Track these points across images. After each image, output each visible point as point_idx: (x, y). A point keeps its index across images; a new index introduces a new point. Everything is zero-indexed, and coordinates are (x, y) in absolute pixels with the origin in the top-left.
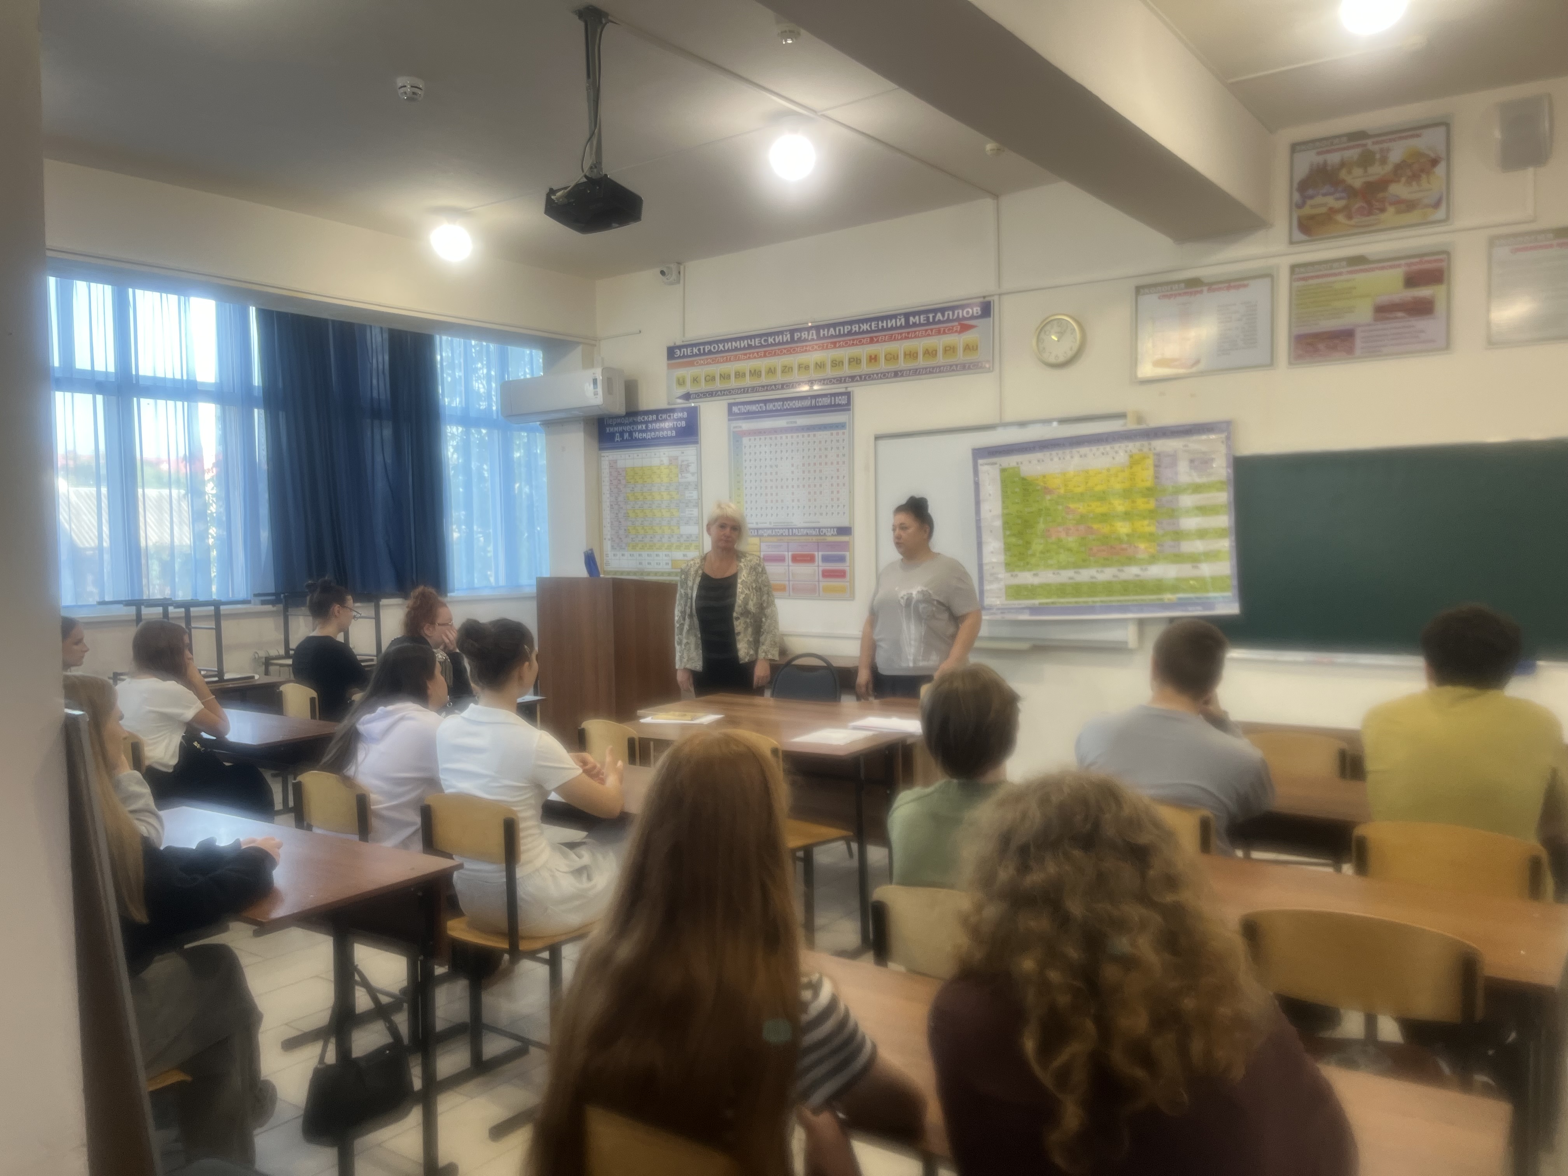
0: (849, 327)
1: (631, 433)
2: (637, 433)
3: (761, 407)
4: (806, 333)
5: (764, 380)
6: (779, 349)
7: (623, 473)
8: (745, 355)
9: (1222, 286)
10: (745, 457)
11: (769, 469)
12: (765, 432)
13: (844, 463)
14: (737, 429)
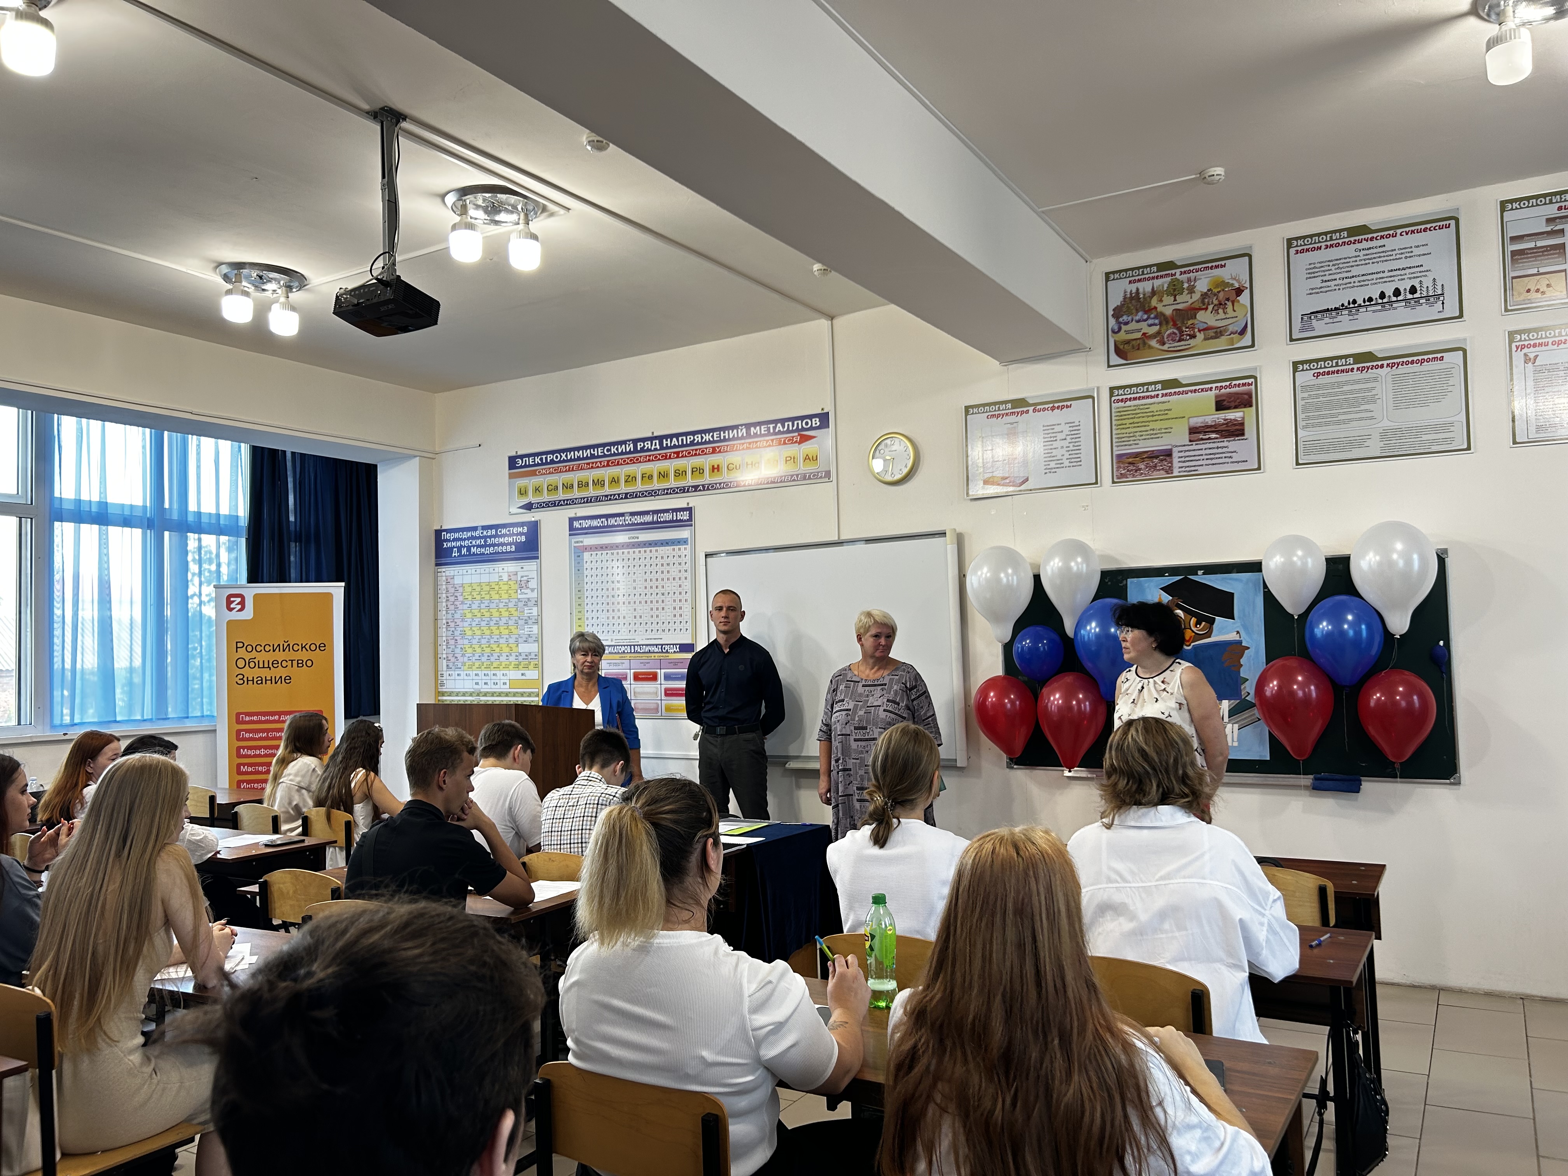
0: (692, 438)
1: (469, 549)
3: (603, 522)
4: (650, 443)
6: (622, 459)
7: (461, 590)
8: (588, 464)
9: (1046, 406)
10: (586, 573)
11: (611, 584)
12: (606, 547)
13: (686, 578)
14: (578, 544)
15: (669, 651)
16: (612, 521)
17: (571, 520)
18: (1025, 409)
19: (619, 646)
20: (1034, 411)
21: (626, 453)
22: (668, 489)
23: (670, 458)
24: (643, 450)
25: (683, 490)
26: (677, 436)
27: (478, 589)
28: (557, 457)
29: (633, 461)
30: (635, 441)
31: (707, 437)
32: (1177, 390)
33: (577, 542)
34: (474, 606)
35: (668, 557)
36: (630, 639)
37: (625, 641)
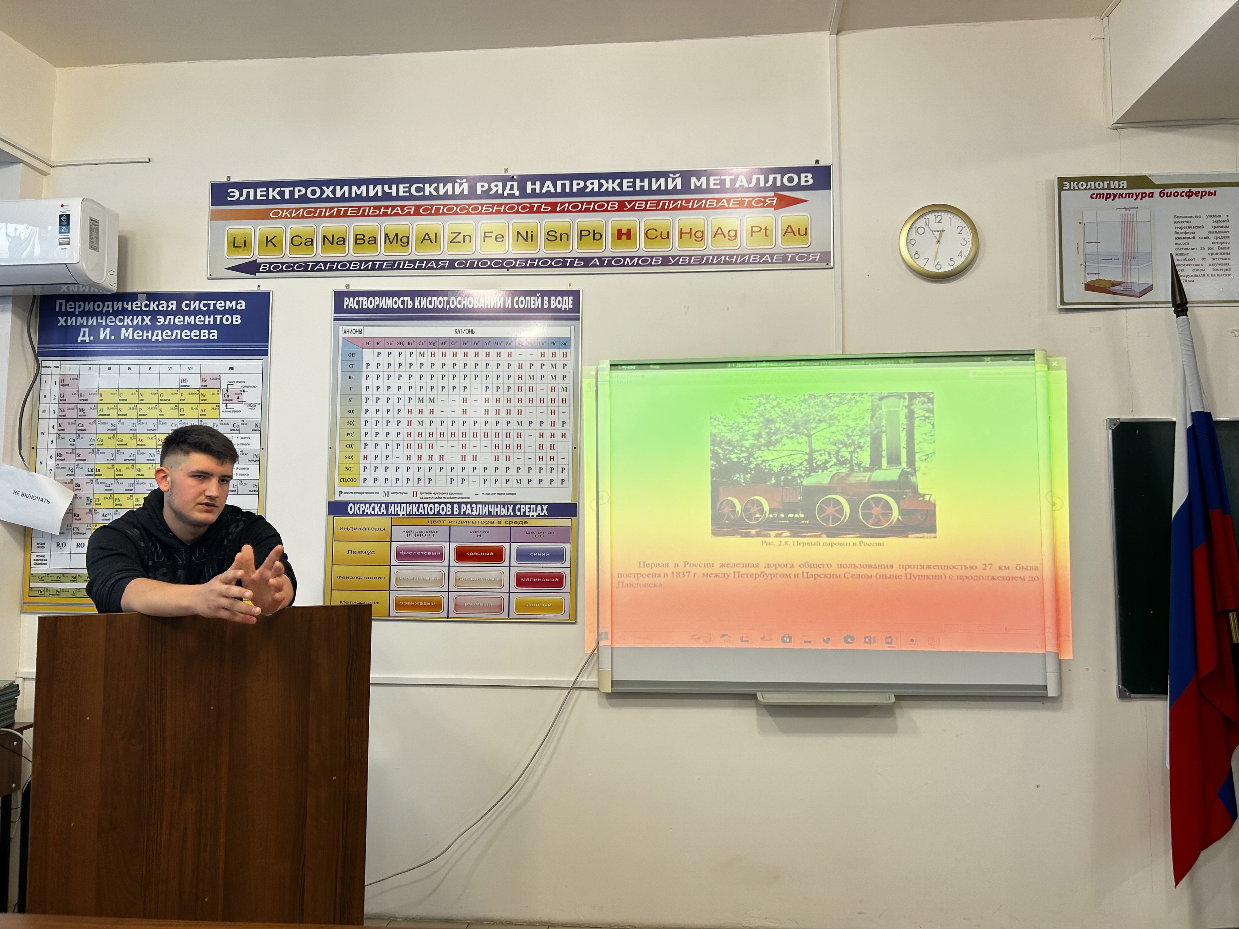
1: (115, 331)
2: (131, 330)
3: (403, 303)
4: (500, 185)
5: (413, 252)
6: (445, 206)
7: (94, 399)
8: (379, 208)
9: (1180, 190)
10: (365, 383)
11: (417, 404)
12: (410, 343)
13: (564, 401)
14: (351, 336)
15: (527, 514)
16: (424, 302)
17: (339, 296)
18: (1148, 191)
19: (429, 503)
20: (1162, 194)
21: (454, 197)
22: (533, 260)
23: (538, 211)
24: (486, 194)
25: (563, 263)
26: (554, 178)
27: (134, 399)
28: (314, 192)
29: (465, 211)
30: (473, 182)
31: (610, 185)
33: (351, 332)
34: (120, 428)
35: (531, 365)
36: (452, 494)
37: (440, 496)
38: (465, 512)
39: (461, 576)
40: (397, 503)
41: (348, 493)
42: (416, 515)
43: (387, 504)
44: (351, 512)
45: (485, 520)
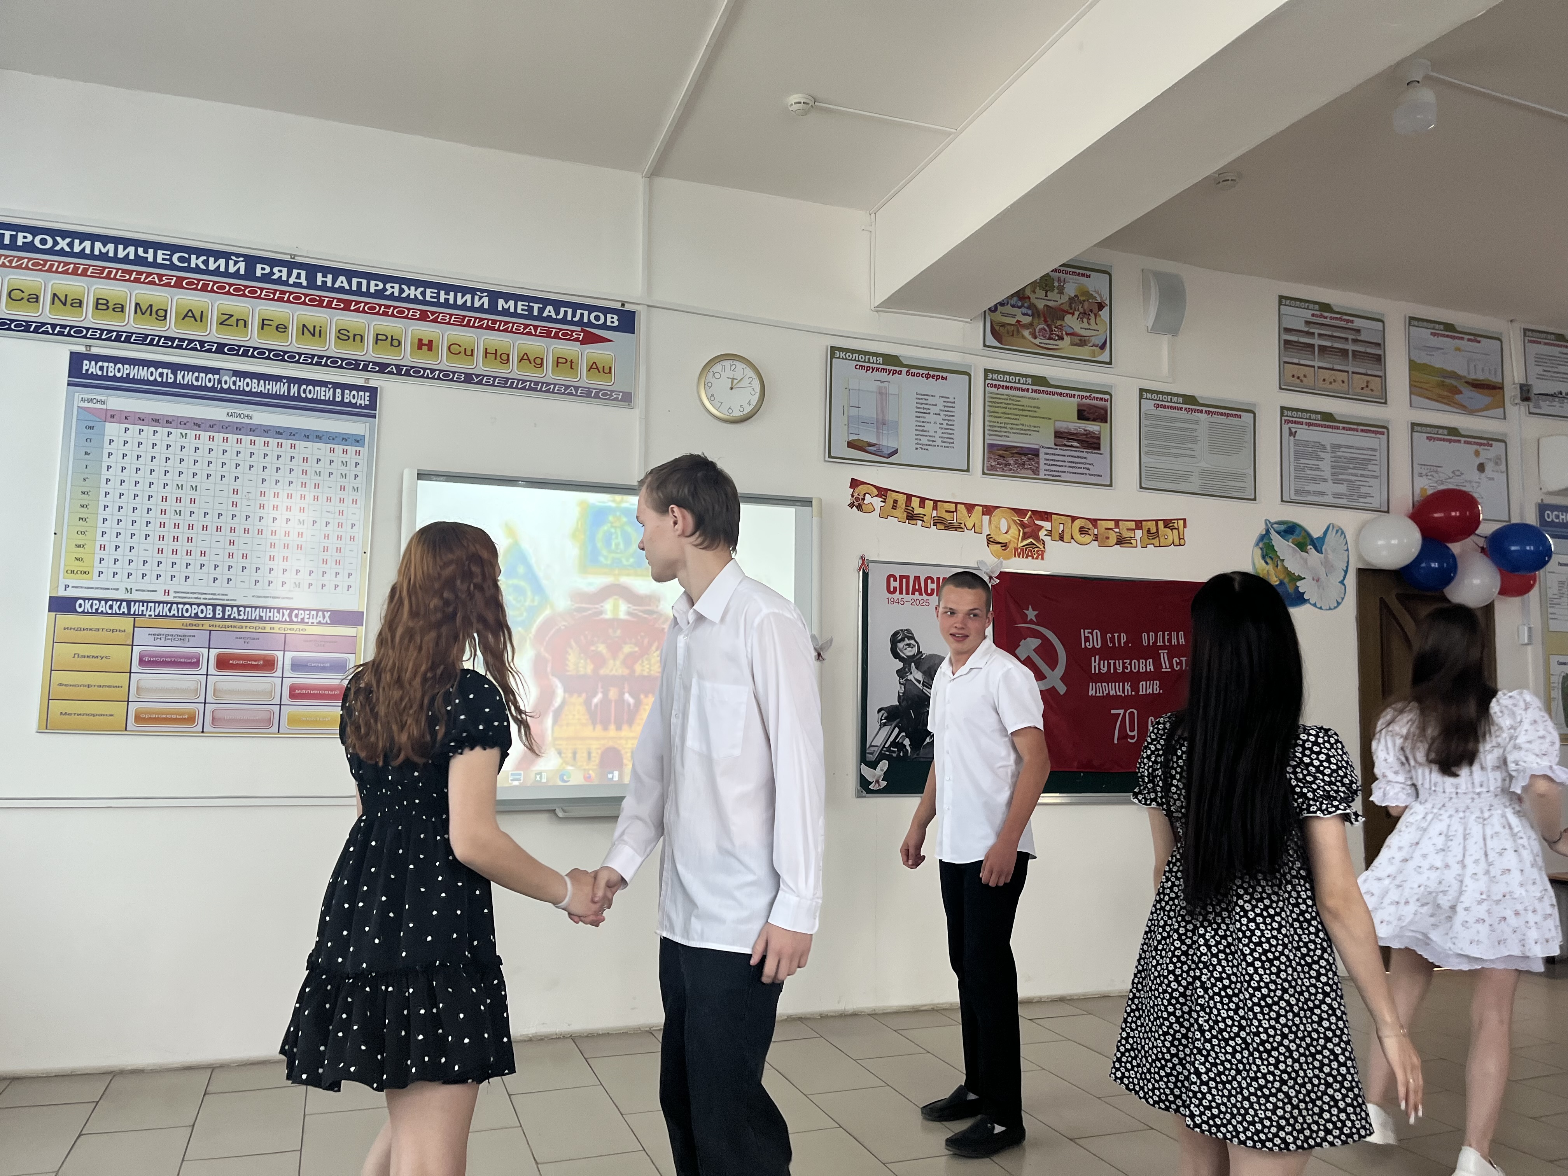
0: (381, 286)
3: (161, 375)
4: (285, 270)
5: (172, 328)
6: (215, 283)
8: (129, 272)
9: (921, 372)
10: (106, 461)
11: (174, 491)
12: (169, 421)
13: (355, 502)
14: (91, 405)
15: (306, 620)
16: (190, 378)
17: (77, 358)
18: (898, 369)
19: (185, 604)
20: (908, 373)
21: (227, 275)
23: (329, 307)
24: (267, 278)
25: (356, 365)
28: (43, 242)
29: (241, 292)
31: (416, 293)
32: (1045, 389)
33: (90, 401)
35: (318, 460)
36: (214, 594)
37: (200, 596)
38: (229, 616)
39: (220, 686)
40: (143, 602)
41: (76, 587)
42: (166, 616)
43: (129, 602)
44: (80, 610)
45: (255, 625)
